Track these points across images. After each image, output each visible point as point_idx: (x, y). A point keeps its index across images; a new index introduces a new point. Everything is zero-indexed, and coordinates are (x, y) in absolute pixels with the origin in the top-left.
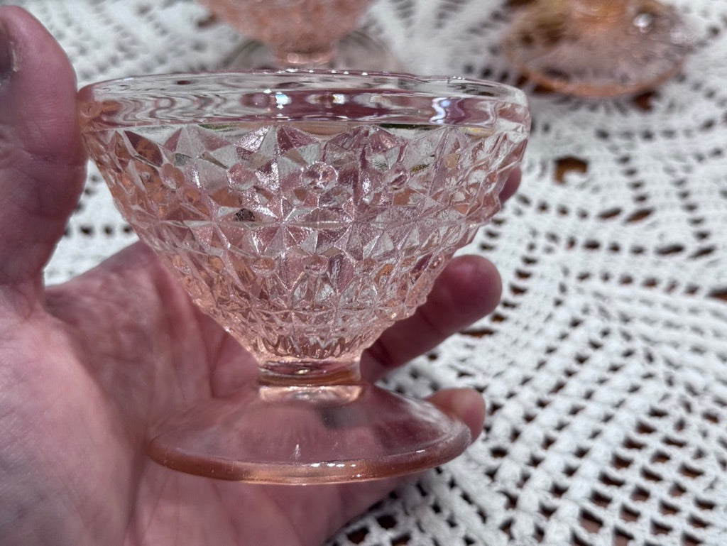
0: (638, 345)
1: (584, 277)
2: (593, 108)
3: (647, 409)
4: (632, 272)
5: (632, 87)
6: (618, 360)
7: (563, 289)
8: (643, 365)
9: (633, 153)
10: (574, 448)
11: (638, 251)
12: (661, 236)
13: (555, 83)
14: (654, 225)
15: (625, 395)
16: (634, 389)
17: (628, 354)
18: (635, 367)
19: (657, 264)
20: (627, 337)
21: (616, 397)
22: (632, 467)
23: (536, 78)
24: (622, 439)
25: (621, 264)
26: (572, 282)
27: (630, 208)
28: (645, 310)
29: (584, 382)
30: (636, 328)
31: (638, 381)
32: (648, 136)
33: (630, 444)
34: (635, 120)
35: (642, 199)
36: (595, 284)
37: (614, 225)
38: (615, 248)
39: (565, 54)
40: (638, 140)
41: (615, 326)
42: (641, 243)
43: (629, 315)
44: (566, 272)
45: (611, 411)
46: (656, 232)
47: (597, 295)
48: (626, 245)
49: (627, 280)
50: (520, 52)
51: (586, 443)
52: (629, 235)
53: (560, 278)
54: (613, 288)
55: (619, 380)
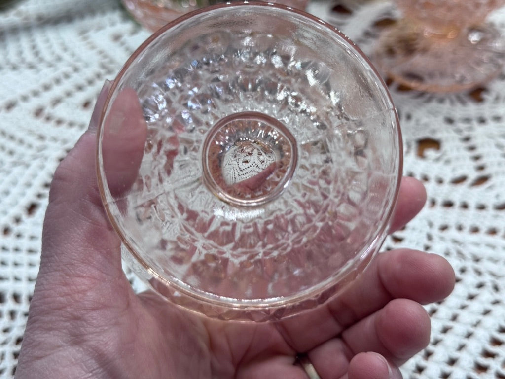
0: (487, 279)
1: (444, 228)
2: (441, 101)
3: (497, 327)
4: (478, 224)
5: (469, 84)
6: (474, 291)
7: (430, 237)
8: (492, 294)
9: (472, 133)
10: (446, 358)
11: (482, 207)
12: (497, 196)
13: (413, 84)
14: (491, 188)
15: (481, 317)
16: (487, 313)
17: (480, 286)
18: (486, 295)
19: (496, 217)
20: (479, 273)
21: (474, 319)
22: (489, 371)
23: (399, 80)
24: (480, 350)
25: (471, 217)
26: (435, 232)
27: (473, 175)
28: (490, 252)
29: (450, 308)
30: (485, 266)
31: (489, 307)
32: (482, 121)
33: (488, 355)
34: (472, 109)
35: (481, 168)
36: (453, 233)
37: (462, 188)
38: (465, 206)
39: (419, 62)
40: (475, 124)
41: (470, 264)
42: (483, 201)
43: (479, 256)
44: (431, 225)
45: (472, 329)
46: (492, 193)
47: (455, 242)
48: (472, 203)
49: (475, 230)
50: (386, 61)
51: (456, 354)
52: (475, 196)
53: (427, 229)
54: (466, 236)
55: (476, 306)
